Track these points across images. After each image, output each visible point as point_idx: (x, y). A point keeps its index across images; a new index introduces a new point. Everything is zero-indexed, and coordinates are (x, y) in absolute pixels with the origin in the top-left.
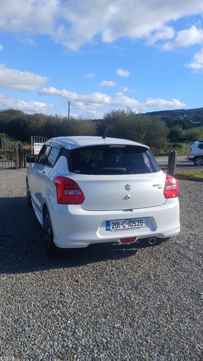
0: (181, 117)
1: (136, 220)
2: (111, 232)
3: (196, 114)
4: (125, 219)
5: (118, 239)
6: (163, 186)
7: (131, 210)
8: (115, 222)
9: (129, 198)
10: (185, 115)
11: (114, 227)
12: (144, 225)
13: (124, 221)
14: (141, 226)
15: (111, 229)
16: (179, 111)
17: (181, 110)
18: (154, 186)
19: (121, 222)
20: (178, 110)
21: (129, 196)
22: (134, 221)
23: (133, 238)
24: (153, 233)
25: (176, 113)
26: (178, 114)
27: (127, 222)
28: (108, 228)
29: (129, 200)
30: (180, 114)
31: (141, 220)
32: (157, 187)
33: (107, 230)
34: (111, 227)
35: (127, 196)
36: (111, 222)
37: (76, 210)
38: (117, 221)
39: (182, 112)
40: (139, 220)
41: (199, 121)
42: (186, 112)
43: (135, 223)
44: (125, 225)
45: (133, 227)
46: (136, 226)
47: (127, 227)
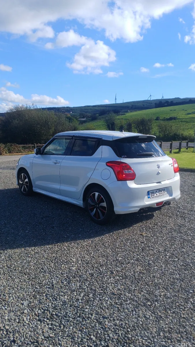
0: (68, 114)
2: (151, 199)
3: (81, 111)
4: (157, 189)
5: (154, 204)
7: (160, 182)
8: (152, 191)
9: (160, 173)
10: (71, 112)
11: (152, 195)
12: (166, 193)
13: (156, 190)
15: (150, 197)
16: (65, 109)
17: (67, 107)
19: (155, 191)
20: (64, 107)
21: (160, 172)
22: (161, 190)
23: (162, 202)
24: (171, 198)
25: (63, 110)
26: (65, 111)
27: (158, 191)
28: (149, 196)
29: (160, 175)
30: (66, 111)
32: (171, 165)
33: (149, 198)
34: (150, 195)
35: (159, 172)
36: (150, 192)
37: (132, 184)
38: (153, 191)
39: (67, 110)
40: (163, 189)
41: (84, 118)
42: (71, 109)
43: (161, 192)
44: (157, 193)
45: (161, 194)
46: (163, 194)
47: (158, 195)
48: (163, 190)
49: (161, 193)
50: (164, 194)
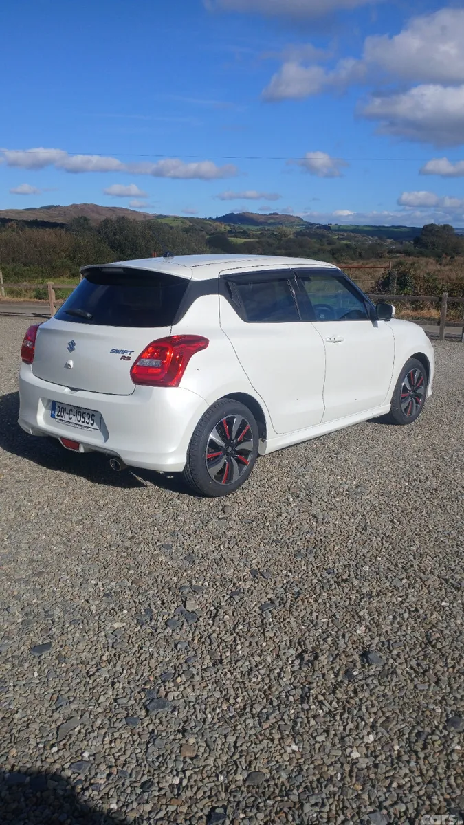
1: (87, 412)
2: (55, 420)
6: (134, 357)
8: (60, 406)
11: (60, 414)
12: (95, 426)
13: (72, 408)
14: (91, 426)
15: (55, 416)
18: (113, 351)
19: (68, 409)
22: (83, 413)
23: (76, 444)
27: (75, 411)
28: (53, 412)
31: (93, 415)
32: (121, 355)
33: (51, 416)
34: (56, 413)
36: (56, 405)
38: (64, 406)
40: (91, 413)
43: (84, 417)
44: (71, 416)
45: (81, 423)
46: (85, 424)
47: (73, 420)
48: (88, 414)
49: (83, 420)
50: (89, 425)
